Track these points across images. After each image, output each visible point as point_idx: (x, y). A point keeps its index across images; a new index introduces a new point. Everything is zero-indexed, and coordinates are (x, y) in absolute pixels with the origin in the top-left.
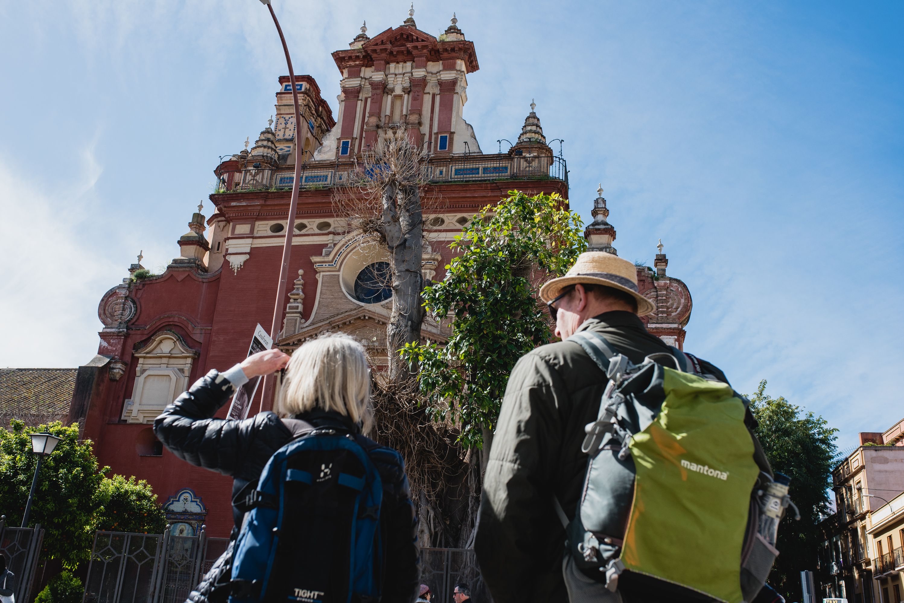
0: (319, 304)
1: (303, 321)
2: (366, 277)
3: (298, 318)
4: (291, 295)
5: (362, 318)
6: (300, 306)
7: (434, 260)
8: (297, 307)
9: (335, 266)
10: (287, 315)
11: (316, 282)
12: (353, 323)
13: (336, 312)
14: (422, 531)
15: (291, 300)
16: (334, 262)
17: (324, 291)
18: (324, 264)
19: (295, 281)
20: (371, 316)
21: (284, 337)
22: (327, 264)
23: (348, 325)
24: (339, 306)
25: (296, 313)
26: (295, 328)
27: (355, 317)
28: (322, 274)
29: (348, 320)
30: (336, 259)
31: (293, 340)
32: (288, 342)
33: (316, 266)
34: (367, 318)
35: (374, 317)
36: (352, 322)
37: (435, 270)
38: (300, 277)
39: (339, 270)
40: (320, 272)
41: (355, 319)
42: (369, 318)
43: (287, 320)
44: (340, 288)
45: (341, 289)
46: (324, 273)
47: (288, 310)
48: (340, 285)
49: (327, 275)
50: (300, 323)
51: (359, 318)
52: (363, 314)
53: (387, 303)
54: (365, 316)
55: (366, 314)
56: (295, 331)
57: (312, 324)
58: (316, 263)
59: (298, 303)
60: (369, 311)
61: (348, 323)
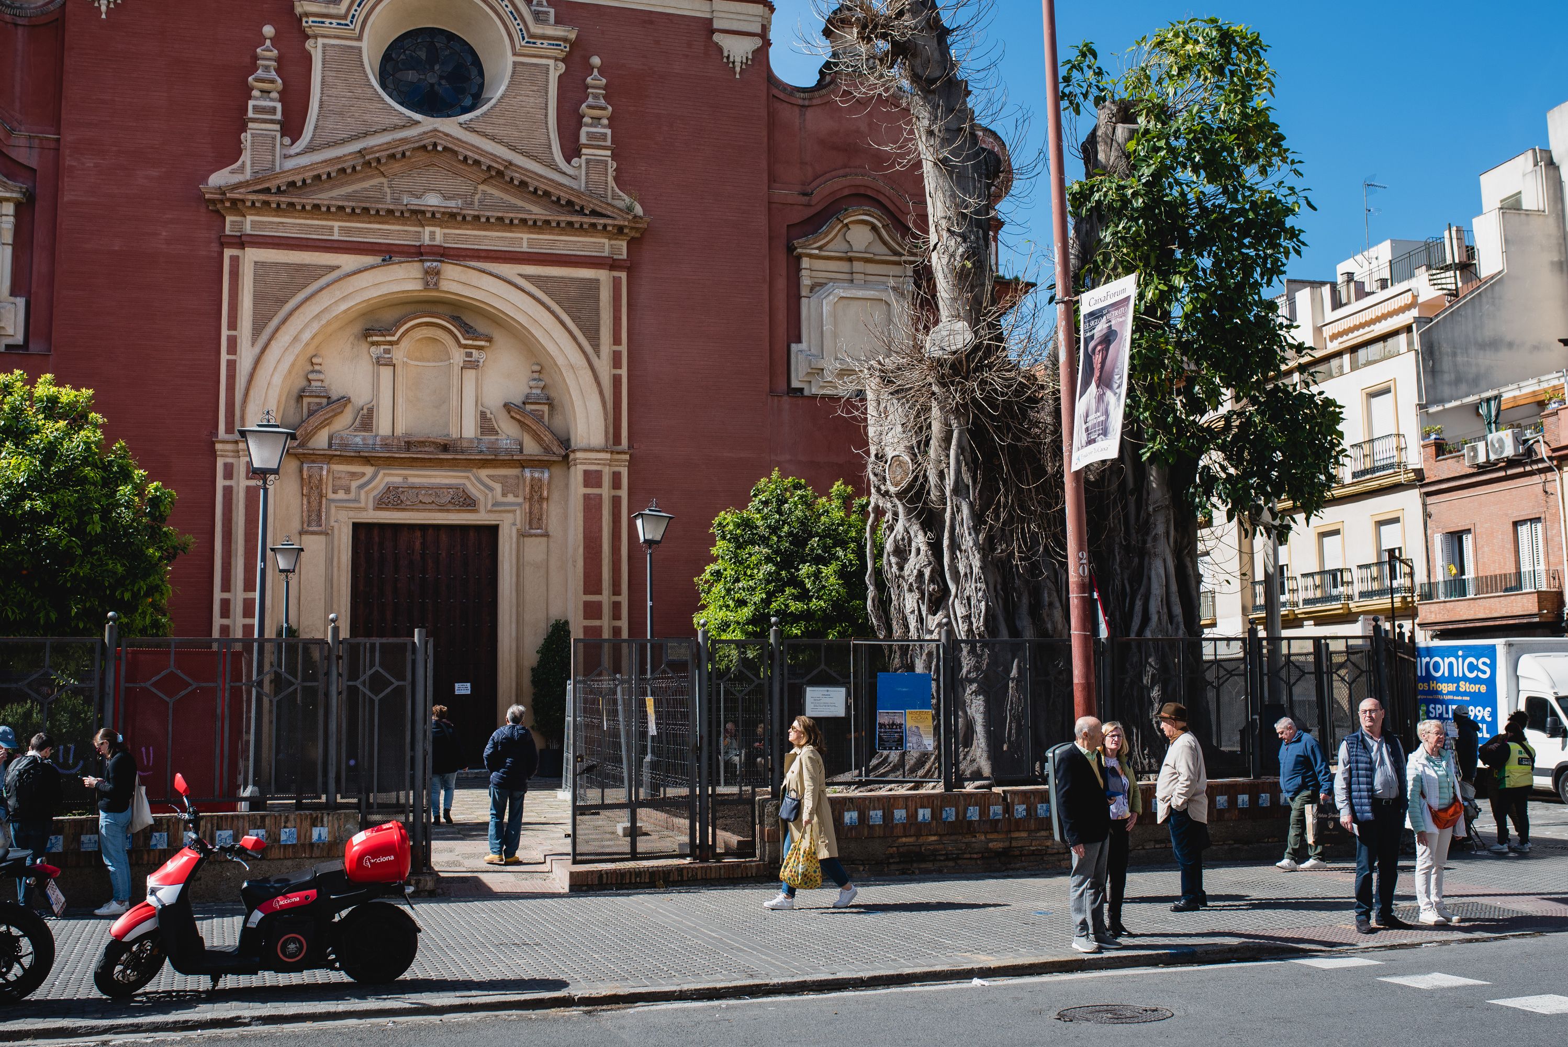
0: (321, 107)
1: (287, 140)
2: (402, 57)
3: (278, 135)
4: (257, 80)
5: (430, 148)
6: (279, 106)
7: (565, 40)
8: (273, 110)
9: (352, 27)
10: (250, 125)
11: (308, 58)
12: (410, 158)
13: (363, 129)
14: (1051, 604)
15: (255, 93)
16: (349, 18)
17: (329, 80)
18: (328, 21)
19: (259, 50)
20: (450, 146)
21: (248, 175)
22: (334, 21)
23: (399, 160)
24: (367, 117)
25: (272, 122)
26: (274, 155)
27: (417, 145)
28: (320, 41)
29: (400, 149)
30: (352, 12)
31: (278, 182)
32: (266, 185)
33: (307, 23)
34: (440, 148)
35: (456, 148)
36: (408, 154)
37: (563, 60)
38: (268, 42)
39: (360, 38)
40: (316, 37)
41: (414, 149)
42: (445, 149)
43: (253, 135)
44: (367, 76)
45: (368, 80)
46: (327, 41)
47: (250, 114)
48: (365, 72)
49: (333, 45)
50: (281, 144)
51: (424, 147)
52: (433, 140)
53: (471, 120)
54: (435, 145)
55: (439, 141)
56: (273, 161)
57: (310, 149)
58: (307, 15)
59: (272, 100)
60: (447, 135)
61: (399, 156)
